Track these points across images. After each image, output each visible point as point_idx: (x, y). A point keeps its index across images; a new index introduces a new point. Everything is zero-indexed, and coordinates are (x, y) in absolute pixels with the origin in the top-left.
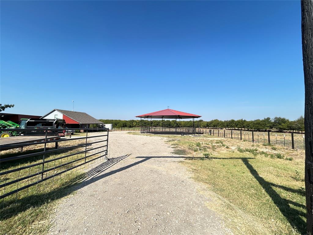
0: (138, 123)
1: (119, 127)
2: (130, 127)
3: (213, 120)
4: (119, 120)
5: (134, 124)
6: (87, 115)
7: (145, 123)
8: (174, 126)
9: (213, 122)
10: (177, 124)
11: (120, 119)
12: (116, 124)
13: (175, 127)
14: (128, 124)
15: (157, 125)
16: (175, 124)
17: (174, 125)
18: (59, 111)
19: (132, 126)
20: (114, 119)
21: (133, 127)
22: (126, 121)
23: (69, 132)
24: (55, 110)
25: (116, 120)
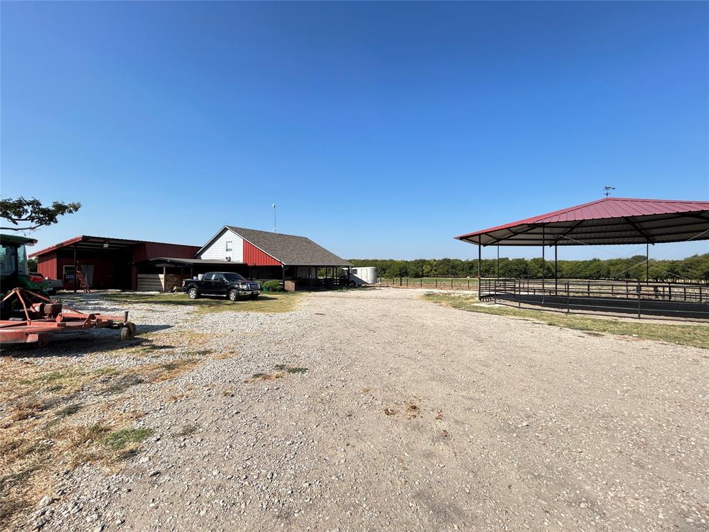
0: (436, 266)
1: (390, 277)
2: (417, 276)
3: (696, 256)
4: (391, 261)
5: (426, 269)
6: (309, 242)
7: (453, 267)
8: (540, 275)
9: (698, 261)
10: (549, 269)
11: (392, 259)
12: (384, 270)
13: (541, 278)
14: (412, 269)
15: (487, 271)
16: (541, 270)
17: (539, 271)
18: (238, 231)
19: (421, 273)
20: (379, 259)
21: (423, 276)
22: (407, 262)
23: (243, 290)
24: (225, 230)
25: (384, 261)
